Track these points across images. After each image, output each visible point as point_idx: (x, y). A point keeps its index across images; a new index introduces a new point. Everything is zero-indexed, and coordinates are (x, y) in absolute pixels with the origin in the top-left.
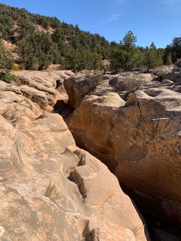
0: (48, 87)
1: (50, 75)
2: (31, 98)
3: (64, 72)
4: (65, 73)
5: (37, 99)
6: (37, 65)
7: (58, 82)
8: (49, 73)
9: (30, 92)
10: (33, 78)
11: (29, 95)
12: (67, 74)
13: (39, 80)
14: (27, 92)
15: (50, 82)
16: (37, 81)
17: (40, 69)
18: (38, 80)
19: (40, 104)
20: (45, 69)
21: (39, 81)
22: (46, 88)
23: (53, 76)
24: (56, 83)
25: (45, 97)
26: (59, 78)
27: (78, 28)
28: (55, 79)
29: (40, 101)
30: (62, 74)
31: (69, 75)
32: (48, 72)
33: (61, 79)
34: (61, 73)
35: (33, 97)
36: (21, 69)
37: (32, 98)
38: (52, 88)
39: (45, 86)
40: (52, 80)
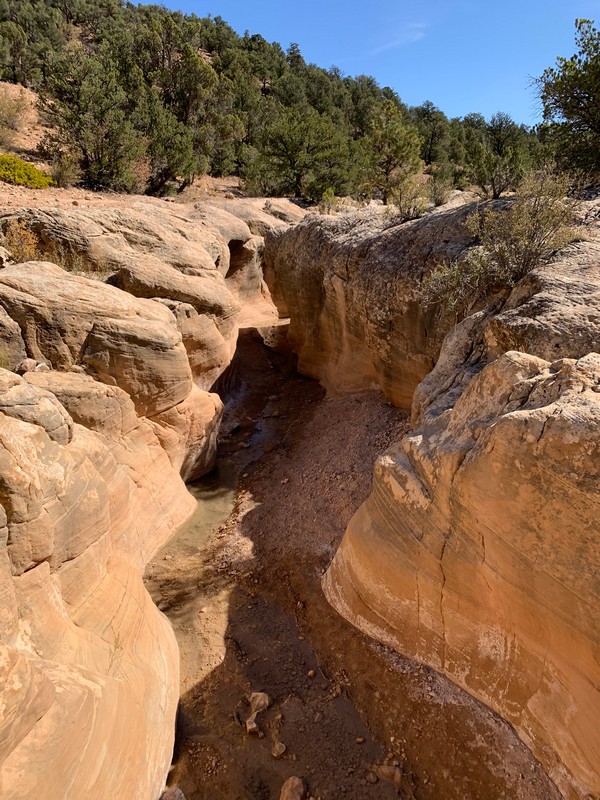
0: (192, 274)
1: (199, 214)
2: (78, 348)
3: (260, 202)
4: (267, 208)
5: (116, 353)
6: (140, 171)
7: (237, 247)
8: (196, 207)
9: (73, 313)
10: (109, 224)
11: (63, 332)
12: (275, 214)
13: (146, 237)
14: (46, 313)
15: (198, 246)
16: (131, 241)
17: (156, 189)
18: (138, 234)
19: (136, 385)
20: (180, 190)
21: (143, 238)
22: (179, 280)
23: (214, 220)
24: (227, 250)
25: (168, 343)
26: (240, 228)
27: (299, 57)
28: (223, 232)
29: (140, 369)
30: (254, 212)
31: (282, 216)
32: (192, 205)
33: (251, 236)
34: (249, 209)
35: (92, 344)
36: (58, 181)
37: (83, 352)
38: (210, 280)
39: (177, 266)
40: (212, 239)
